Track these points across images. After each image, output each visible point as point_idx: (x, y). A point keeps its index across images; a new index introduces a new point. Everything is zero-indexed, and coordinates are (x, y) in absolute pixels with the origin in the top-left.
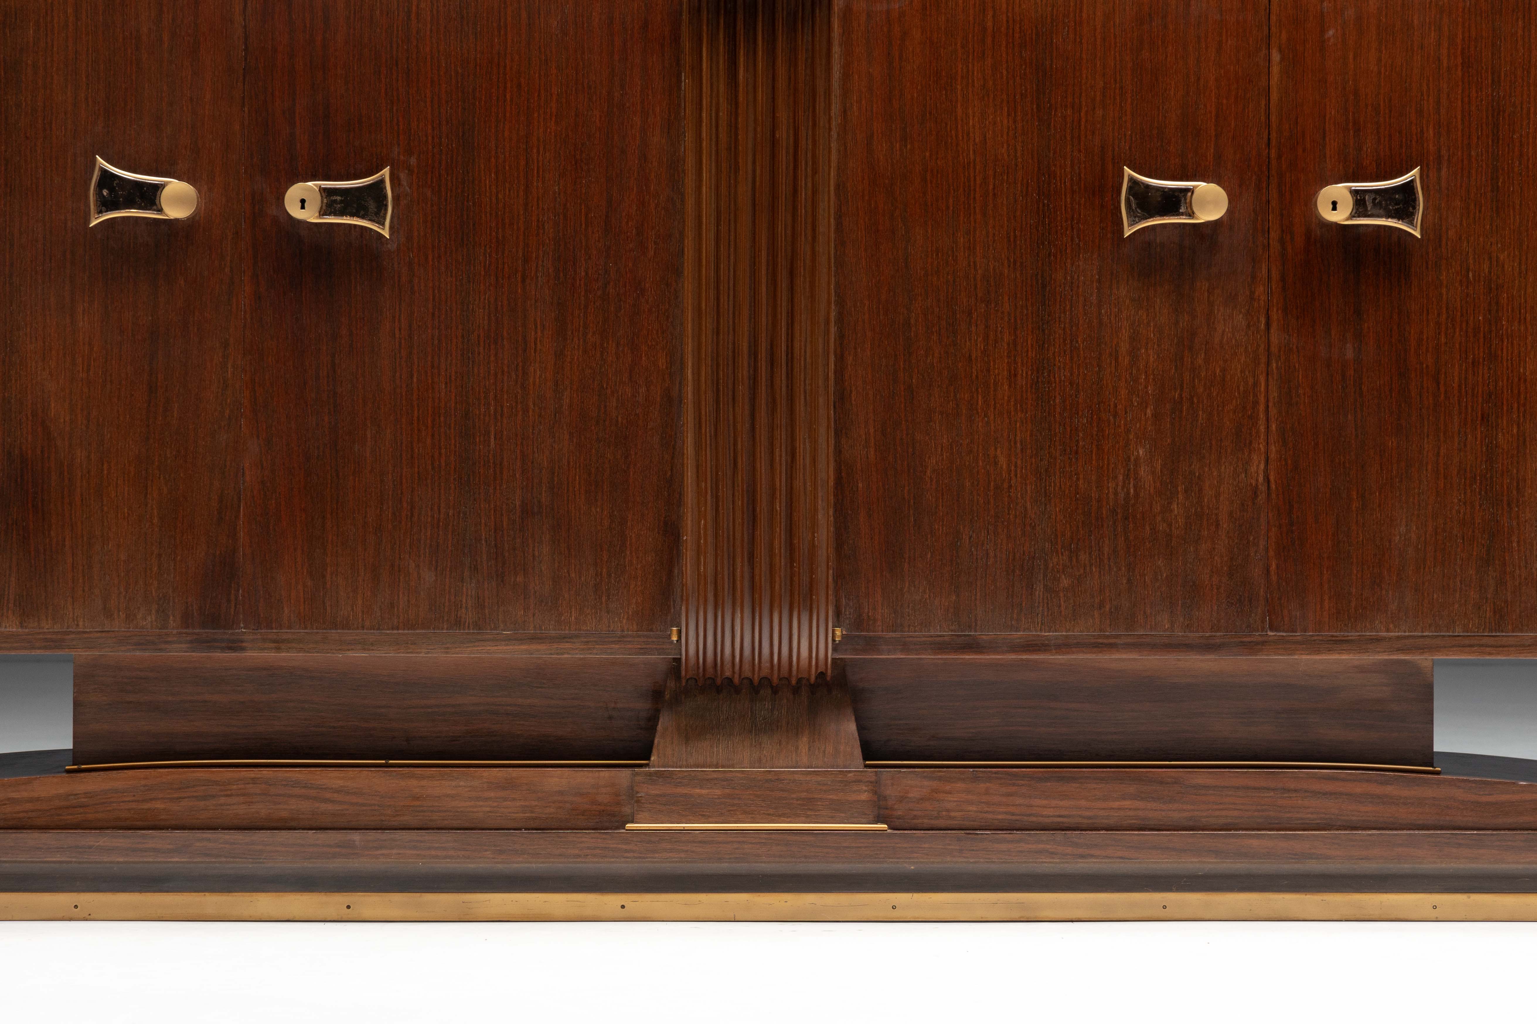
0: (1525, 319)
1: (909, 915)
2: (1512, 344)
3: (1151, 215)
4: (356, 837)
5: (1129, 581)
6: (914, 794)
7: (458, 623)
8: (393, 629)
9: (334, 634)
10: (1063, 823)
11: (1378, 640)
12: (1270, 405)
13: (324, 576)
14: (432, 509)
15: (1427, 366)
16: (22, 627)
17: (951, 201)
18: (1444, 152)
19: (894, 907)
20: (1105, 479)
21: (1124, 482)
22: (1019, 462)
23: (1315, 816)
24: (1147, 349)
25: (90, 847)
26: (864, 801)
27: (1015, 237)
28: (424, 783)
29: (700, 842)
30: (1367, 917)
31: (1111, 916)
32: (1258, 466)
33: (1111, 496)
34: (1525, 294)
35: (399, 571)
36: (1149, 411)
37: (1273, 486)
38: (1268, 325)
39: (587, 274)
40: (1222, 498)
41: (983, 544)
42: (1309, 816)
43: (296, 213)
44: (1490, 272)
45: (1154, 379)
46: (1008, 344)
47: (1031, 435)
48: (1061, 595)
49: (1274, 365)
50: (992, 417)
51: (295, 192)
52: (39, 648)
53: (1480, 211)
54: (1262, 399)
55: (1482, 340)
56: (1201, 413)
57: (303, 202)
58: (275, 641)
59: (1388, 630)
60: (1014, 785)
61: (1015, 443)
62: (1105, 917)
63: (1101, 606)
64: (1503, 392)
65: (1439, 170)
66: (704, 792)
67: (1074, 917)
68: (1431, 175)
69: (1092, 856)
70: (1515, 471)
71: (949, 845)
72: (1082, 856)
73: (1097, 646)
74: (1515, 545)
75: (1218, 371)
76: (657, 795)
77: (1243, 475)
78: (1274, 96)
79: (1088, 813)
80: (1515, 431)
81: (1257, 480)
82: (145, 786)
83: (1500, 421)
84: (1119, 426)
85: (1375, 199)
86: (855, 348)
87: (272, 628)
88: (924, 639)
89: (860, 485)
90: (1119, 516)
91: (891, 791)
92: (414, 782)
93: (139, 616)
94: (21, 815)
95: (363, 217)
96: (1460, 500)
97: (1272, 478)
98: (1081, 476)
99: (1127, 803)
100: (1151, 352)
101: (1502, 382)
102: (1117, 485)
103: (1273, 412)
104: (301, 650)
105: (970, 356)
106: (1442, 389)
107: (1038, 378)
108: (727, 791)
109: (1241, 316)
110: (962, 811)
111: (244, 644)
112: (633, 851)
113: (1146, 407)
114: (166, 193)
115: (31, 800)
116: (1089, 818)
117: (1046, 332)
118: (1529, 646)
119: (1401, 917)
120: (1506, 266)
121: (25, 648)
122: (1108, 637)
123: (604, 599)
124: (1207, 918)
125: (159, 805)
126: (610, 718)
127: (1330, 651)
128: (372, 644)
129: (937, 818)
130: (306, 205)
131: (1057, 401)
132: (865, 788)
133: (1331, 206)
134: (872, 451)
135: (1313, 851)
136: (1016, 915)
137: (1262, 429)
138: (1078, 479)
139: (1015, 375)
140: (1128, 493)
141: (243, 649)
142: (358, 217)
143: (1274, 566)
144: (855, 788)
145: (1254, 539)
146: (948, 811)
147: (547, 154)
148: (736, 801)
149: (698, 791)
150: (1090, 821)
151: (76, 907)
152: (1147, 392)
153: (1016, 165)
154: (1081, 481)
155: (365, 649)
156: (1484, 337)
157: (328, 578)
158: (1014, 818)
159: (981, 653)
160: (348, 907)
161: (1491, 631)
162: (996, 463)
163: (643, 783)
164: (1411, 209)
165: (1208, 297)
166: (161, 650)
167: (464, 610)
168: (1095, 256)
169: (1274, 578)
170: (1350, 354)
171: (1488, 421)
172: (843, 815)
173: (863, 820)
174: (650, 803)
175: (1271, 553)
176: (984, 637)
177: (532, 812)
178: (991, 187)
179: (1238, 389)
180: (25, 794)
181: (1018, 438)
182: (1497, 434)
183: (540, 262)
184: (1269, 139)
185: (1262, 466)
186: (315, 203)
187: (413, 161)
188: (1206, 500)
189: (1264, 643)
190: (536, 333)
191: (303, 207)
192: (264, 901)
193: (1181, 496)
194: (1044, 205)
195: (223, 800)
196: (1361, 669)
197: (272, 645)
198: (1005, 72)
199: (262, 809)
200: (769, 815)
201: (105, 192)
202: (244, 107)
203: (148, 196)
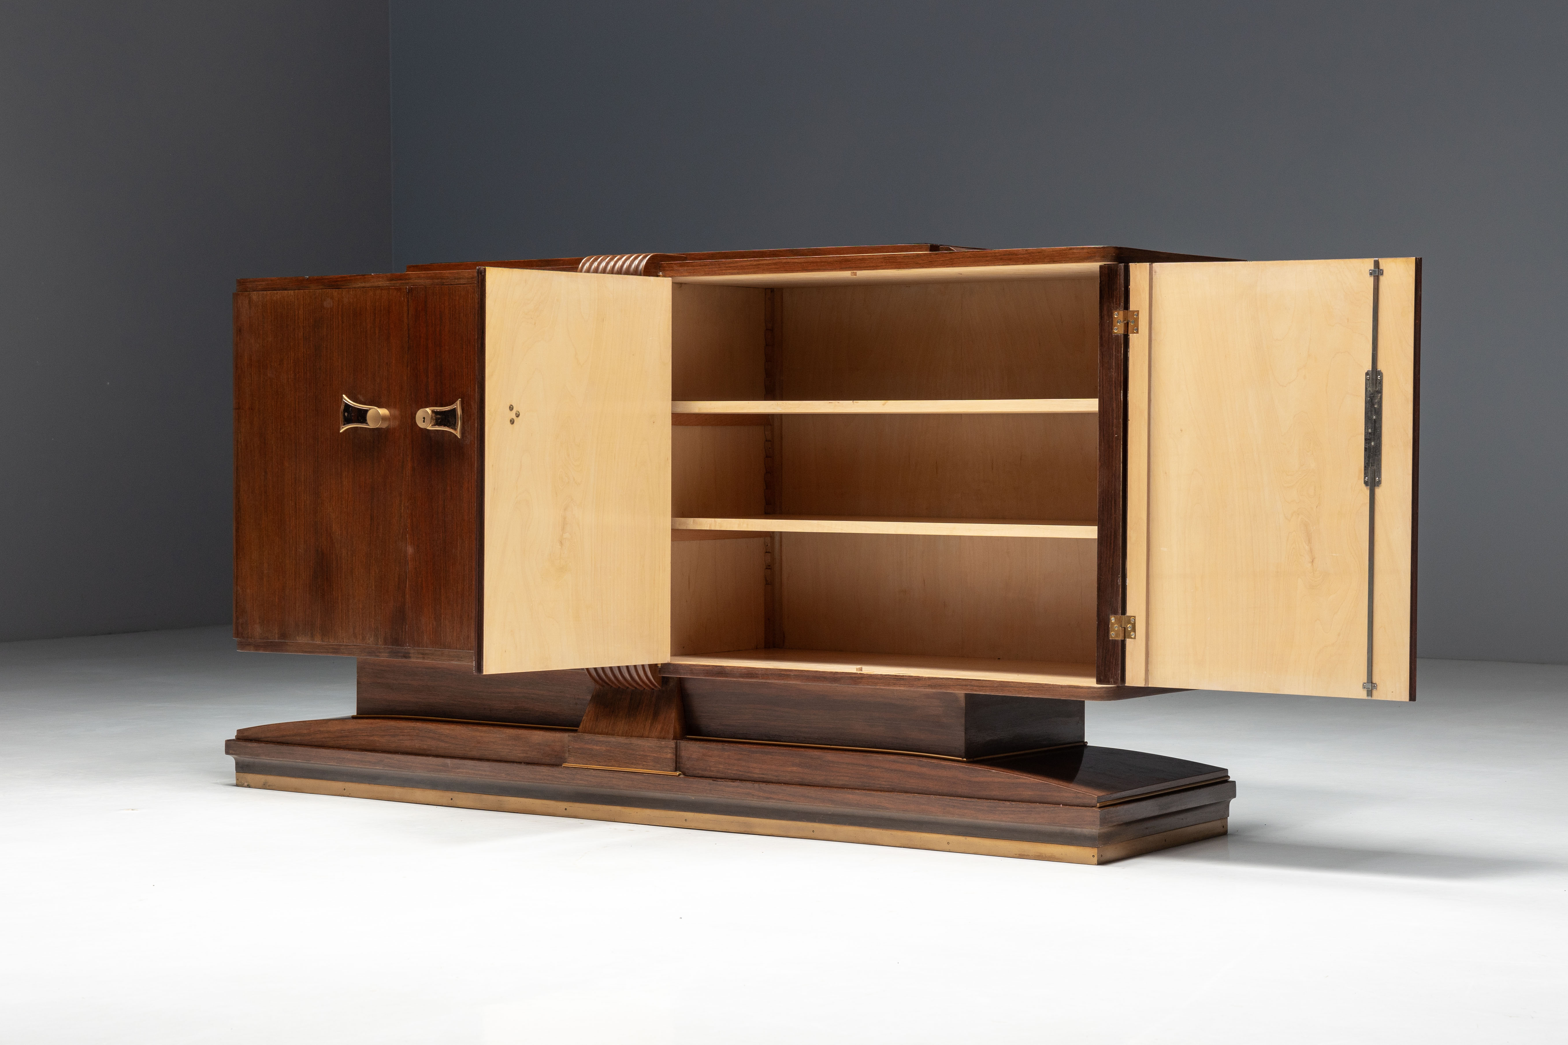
1: (693, 825)
4: (449, 761)
6: (694, 756)
8: (468, 650)
9: (446, 651)
10: (764, 778)
11: (919, 679)
13: (440, 620)
16: (322, 641)
19: (686, 820)
23: (886, 783)
25: (344, 758)
26: (669, 759)
28: (482, 734)
29: (594, 776)
31: (789, 834)
42: (884, 783)
43: (421, 424)
51: (420, 414)
52: (331, 653)
57: (424, 419)
58: (423, 654)
60: (742, 754)
62: (782, 834)
66: (598, 748)
67: (763, 833)
69: (771, 798)
71: (705, 786)
72: (767, 798)
73: (781, 676)
76: (577, 748)
79: (773, 773)
82: (371, 728)
87: (419, 647)
88: (700, 667)
91: (684, 754)
92: (478, 734)
93: (367, 638)
94: (324, 739)
95: (448, 426)
99: (795, 769)
104: (433, 659)
108: (608, 748)
110: (716, 767)
111: (410, 655)
112: (565, 779)
114: (369, 414)
115: (328, 732)
116: (775, 776)
119: (931, 847)
121: (325, 653)
124: (835, 839)
126: (576, 704)
127: (894, 684)
128: (462, 658)
129: (705, 770)
132: (670, 751)
135: (880, 804)
136: (742, 830)
141: (410, 657)
144: (665, 751)
146: (710, 767)
148: (610, 754)
149: (595, 747)
150: (776, 778)
151: (345, 789)
155: (458, 660)
157: (442, 620)
158: (741, 773)
159: (727, 677)
160: (452, 799)
163: (573, 741)
166: (378, 656)
172: (659, 766)
173: (669, 769)
174: (574, 753)
176: (728, 668)
177: (527, 754)
180: (325, 729)
186: (430, 418)
191: (424, 422)
192: (418, 793)
195: (401, 737)
196: (927, 696)
197: (421, 656)
199: (417, 744)
200: (626, 763)
201: (346, 414)
202: (408, 367)
203: (361, 416)
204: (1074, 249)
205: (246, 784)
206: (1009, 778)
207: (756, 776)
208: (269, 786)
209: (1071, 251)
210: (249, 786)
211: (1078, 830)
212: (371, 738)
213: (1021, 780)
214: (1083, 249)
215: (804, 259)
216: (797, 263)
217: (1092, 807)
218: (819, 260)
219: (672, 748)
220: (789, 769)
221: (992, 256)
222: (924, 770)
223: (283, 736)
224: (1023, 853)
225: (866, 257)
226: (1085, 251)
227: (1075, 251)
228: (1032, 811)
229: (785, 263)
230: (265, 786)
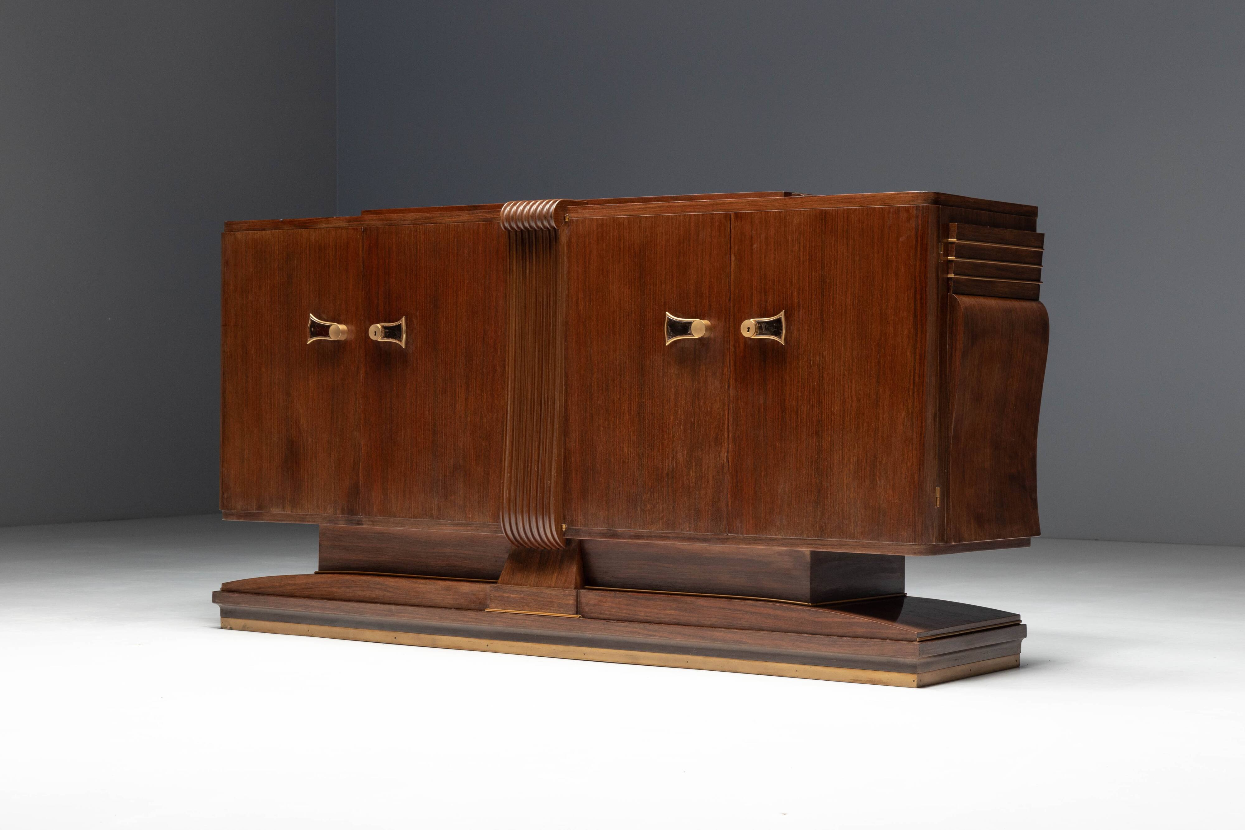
0: (834, 384)
1: (591, 657)
2: (829, 396)
3: (676, 335)
4: (393, 607)
5: (673, 507)
6: (592, 602)
7: (431, 516)
8: (410, 518)
9: (392, 519)
10: (648, 619)
11: (773, 539)
12: (730, 425)
13: (387, 494)
14: (423, 466)
15: (793, 407)
16: (292, 512)
17: (607, 328)
18: (801, 302)
19: (584, 654)
20: (665, 459)
21: (672, 461)
22: (632, 450)
23: (746, 623)
24: (681, 398)
25: (309, 606)
26: (571, 604)
27: (631, 345)
28: (420, 586)
29: (510, 618)
30: (769, 674)
31: (667, 664)
32: (724, 454)
33: (667, 467)
34: (834, 372)
35: (412, 493)
36: (682, 427)
37: (730, 464)
38: (729, 386)
39: (476, 363)
40: (710, 469)
41: (618, 488)
42: (744, 623)
43: (372, 337)
44: (820, 361)
45: (684, 412)
46: (628, 395)
47: (637, 438)
48: (647, 512)
49: (731, 406)
50: (622, 429)
51: (372, 329)
52: (298, 521)
53: (816, 331)
54: (726, 422)
55: (816, 394)
56: (702, 428)
58: (373, 522)
59: (776, 535)
60: (629, 600)
61: (631, 441)
62: (664, 664)
63: (663, 518)
64: (824, 420)
65: (799, 311)
66: (514, 596)
67: (652, 664)
68: (795, 313)
69: (654, 636)
70: (829, 459)
71: (601, 626)
72: (650, 636)
73: (662, 538)
74: (829, 495)
75: (709, 408)
76: (497, 596)
77: (718, 458)
78: (732, 277)
79: (657, 616)
80: (829, 439)
81: (724, 461)
82: (330, 581)
83: (823, 434)
84: (670, 434)
85: (766, 326)
86: (572, 396)
87: (370, 516)
88: (597, 531)
89: (573, 459)
90: (670, 476)
91: (583, 600)
92: (417, 585)
93: (328, 509)
94: (292, 591)
96: (806, 473)
97: (730, 460)
98: (655, 457)
99: (673, 612)
100: (683, 399)
101: (824, 415)
102: (669, 462)
103: (730, 428)
104: (381, 526)
105: (614, 401)
106: (799, 419)
107: (639, 411)
108: (522, 596)
109: (718, 382)
110: (610, 611)
111: (363, 522)
112: (487, 621)
113: (681, 425)
114: (331, 329)
115: (295, 585)
116: (658, 618)
117: (643, 389)
118: (836, 545)
119: (782, 674)
120: (826, 358)
121: (294, 521)
122: (666, 533)
123: (481, 508)
124: (704, 669)
125: (335, 590)
126: (496, 561)
127: (754, 544)
128: (404, 524)
129: (601, 613)
131: (647, 422)
132: (572, 598)
133: (747, 330)
134: (577, 444)
135: (741, 640)
136: (630, 661)
137: (726, 436)
138: (654, 459)
139: (631, 410)
140: (673, 466)
141: (362, 524)
142: (394, 339)
143: (730, 502)
144: (568, 598)
145: (722, 489)
146: (605, 611)
147: (463, 310)
148: (525, 601)
149: (512, 595)
150: (658, 619)
151: (309, 631)
152: (681, 418)
153: (632, 312)
154: (655, 460)
155: (401, 526)
156: (817, 393)
157: (389, 494)
158: (629, 616)
159: (619, 539)
160: (395, 638)
161: (818, 537)
162: (623, 451)
163: (493, 591)
164: (780, 331)
165: (705, 374)
166: (336, 523)
167: (433, 511)
168: (661, 354)
169: (730, 508)
170: (762, 401)
171: (818, 434)
172: (563, 610)
173: (571, 613)
174: (495, 600)
175: (729, 496)
176: (620, 531)
177: (456, 601)
178: (622, 322)
179: (717, 417)
180: (293, 582)
181: (632, 439)
182: (822, 441)
183: (460, 358)
184: (730, 297)
185: (726, 454)
187: (418, 314)
188: (703, 470)
189: (727, 539)
190: (459, 389)
191: (375, 335)
192: (368, 633)
193: (694, 468)
194: (642, 330)
195: (355, 589)
196: (780, 554)
197: (371, 523)
198: (628, 269)
199: (367, 594)
200: (537, 608)
201: (312, 329)
202: (362, 292)
203: (325, 331)
204: (901, 194)
205: (229, 627)
206: (846, 619)
207: (641, 618)
208: (248, 628)
209: (899, 196)
210: (231, 629)
211: (901, 660)
212: (330, 590)
213: (855, 620)
214: (908, 193)
215: (683, 203)
216: (677, 206)
217: (913, 641)
218: (695, 204)
219: (574, 596)
220: (668, 612)
221: (835, 200)
222: (778, 612)
223: (260, 588)
224: (857, 679)
225: (733, 201)
226: (910, 195)
227: (902, 195)
228: (864, 644)
229: (668, 206)
230: (245, 629)
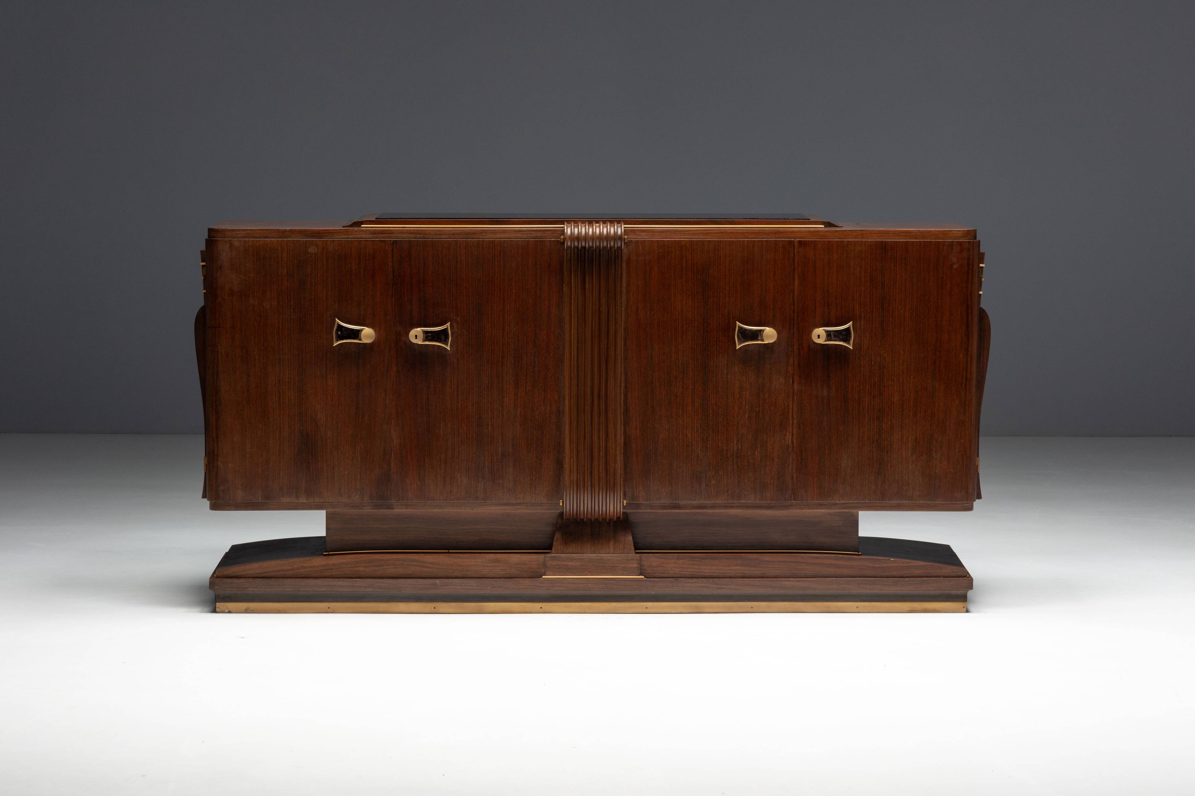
0: (894, 379)
1: (652, 611)
2: (889, 389)
3: (747, 341)
4: (437, 581)
5: (738, 482)
6: (655, 564)
7: (477, 498)
8: (451, 501)
10: (713, 575)
11: (836, 504)
12: (794, 413)
13: (424, 480)
14: (466, 454)
15: (855, 398)
16: (307, 500)
17: (669, 334)
18: (862, 314)
19: (647, 608)
20: (729, 442)
21: (737, 443)
22: (696, 436)
23: (811, 572)
24: (746, 392)
26: (635, 567)
27: (694, 348)
28: (464, 560)
29: (571, 583)
30: (831, 612)
31: (732, 611)
32: (789, 437)
33: (732, 448)
34: (894, 370)
35: (454, 478)
36: (746, 416)
37: (795, 445)
38: (793, 382)
39: (527, 362)
40: (775, 450)
41: (681, 468)
42: (808, 572)
43: (414, 340)
44: (880, 361)
45: (748, 403)
46: (692, 390)
47: (700, 425)
48: (712, 487)
49: (796, 398)
50: (685, 418)
51: (411, 333)
52: (314, 508)
53: (876, 338)
54: (791, 411)
55: (877, 388)
56: (767, 416)
57: (416, 336)
58: (406, 505)
59: (839, 501)
60: (693, 561)
61: (694, 428)
62: (729, 611)
63: (727, 491)
64: (885, 408)
65: (860, 322)
66: (573, 563)
68: (857, 323)
70: (889, 439)
72: (721, 589)
73: (726, 507)
74: (889, 467)
75: (773, 400)
76: (554, 565)
77: (783, 441)
78: (796, 293)
79: (722, 572)
80: (890, 423)
81: (789, 442)
82: (355, 561)
83: (884, 419)
84: (735, 422)
85: (834, 334)
86: (632, 391)
87: (403, 500)
88: (659, 504)
89: (633, 445)
90: (735, 456)
91: (644, 562)
93: (353, 496)
94: (307, 573)
96: (868, 450)
97: (794, 442)
98: (720, 441)
99: (738, 568)
100: (747, 393)
101: (885, 404)
102: (734, 444)
103: (795, 416)
105: (677, 394)
106: (861, 407)
107: (703, 403)
108: (581, 563)
109: (783, 379)
110: (672, 571)
111: (393, 507)
112: (545, 587)
113: (746, 414)
114: (361, 332)
116: (722, 573)
117: (707, 385)
118: (895, 506)
119: (844, 611)
120: (887, 359)
122: (730, 503)
123: (533, 489)
124: (771, 612)
125: (361, 569)
126: (536, 534)
127: (817, 508)
128: (443, 506)
129: (663, 573)
130: (417, 337)
131: (711, 412)
132: (635, 561)
133: (817, 337)
134: (638, 431)
136: (695, 611)
137: (791, 423)
138: (719, 442)
139: (694, 402)
140: (738, 447)
141: (393, 508)
142: (438, 342)
143: (795, 476)
144: (631, 561)
145: (787, 465)
146: (668, 571)
147: (511, 316)
148: (585, 567)
149: (570, 563)
150: (723, 575)
151: (329, 608)
152: (746, 408)
153: (695, 320)
154: (720, 443)
155: (440, 508)
156: (878, 386)
157: (426, 480)
158: (694, 573)
159: (680, 510)
160: (435, 608)
161: (879, 501)
162: (687, 436)
163: (549, 560)
164: (849, 338)
165: (770, 371)
166: (362, 509)
167: (479, 493)
168: (725, 355)
169: (795, 480)
170: (825, 393)
171: (879, 419)
172: (627, 573)
173: (635, 575)
174: (552, 568)
175: (794, 471)
176: (682, 503)
177: (506, 571)
178: (685, 329)
179: (781, 407)
181: (695, 426)
182: (883, 424)
183: (508, 359)
184: (794, 309)
185: (791, 437)
186: (421, 336)
187: (459, 319)
188: (768, 450)
189: (791, 505)
190: (507, 386)
192: (402, 606)
193: (759, 449)
194: (705, 335)
196: (830, 515)
197: (405, 507)
198: (690, 284)
199: (401, 571)
200: (598, 572)
201: (339, 333)
202: (392, 298)
203: (356, 334)
204: (953, 230)
205: (227, 611)
206: (904, 563)
207: (707, 574)
208: (251, 610)
209: (951, 232)
210: (230, 612)
211: (954, 592)
212: (356, 569)
213: (912, 564)
214: (960, 231)
217: (964, 577)
219: (638, 560)
220: (733, 568)
221: (893, 233)
222: (840, 562)
223: (267, 572)
224: (913, 610)
226: (961, 232)
227: (954, 232)
228: (923, 583)
230: (247, 611)
